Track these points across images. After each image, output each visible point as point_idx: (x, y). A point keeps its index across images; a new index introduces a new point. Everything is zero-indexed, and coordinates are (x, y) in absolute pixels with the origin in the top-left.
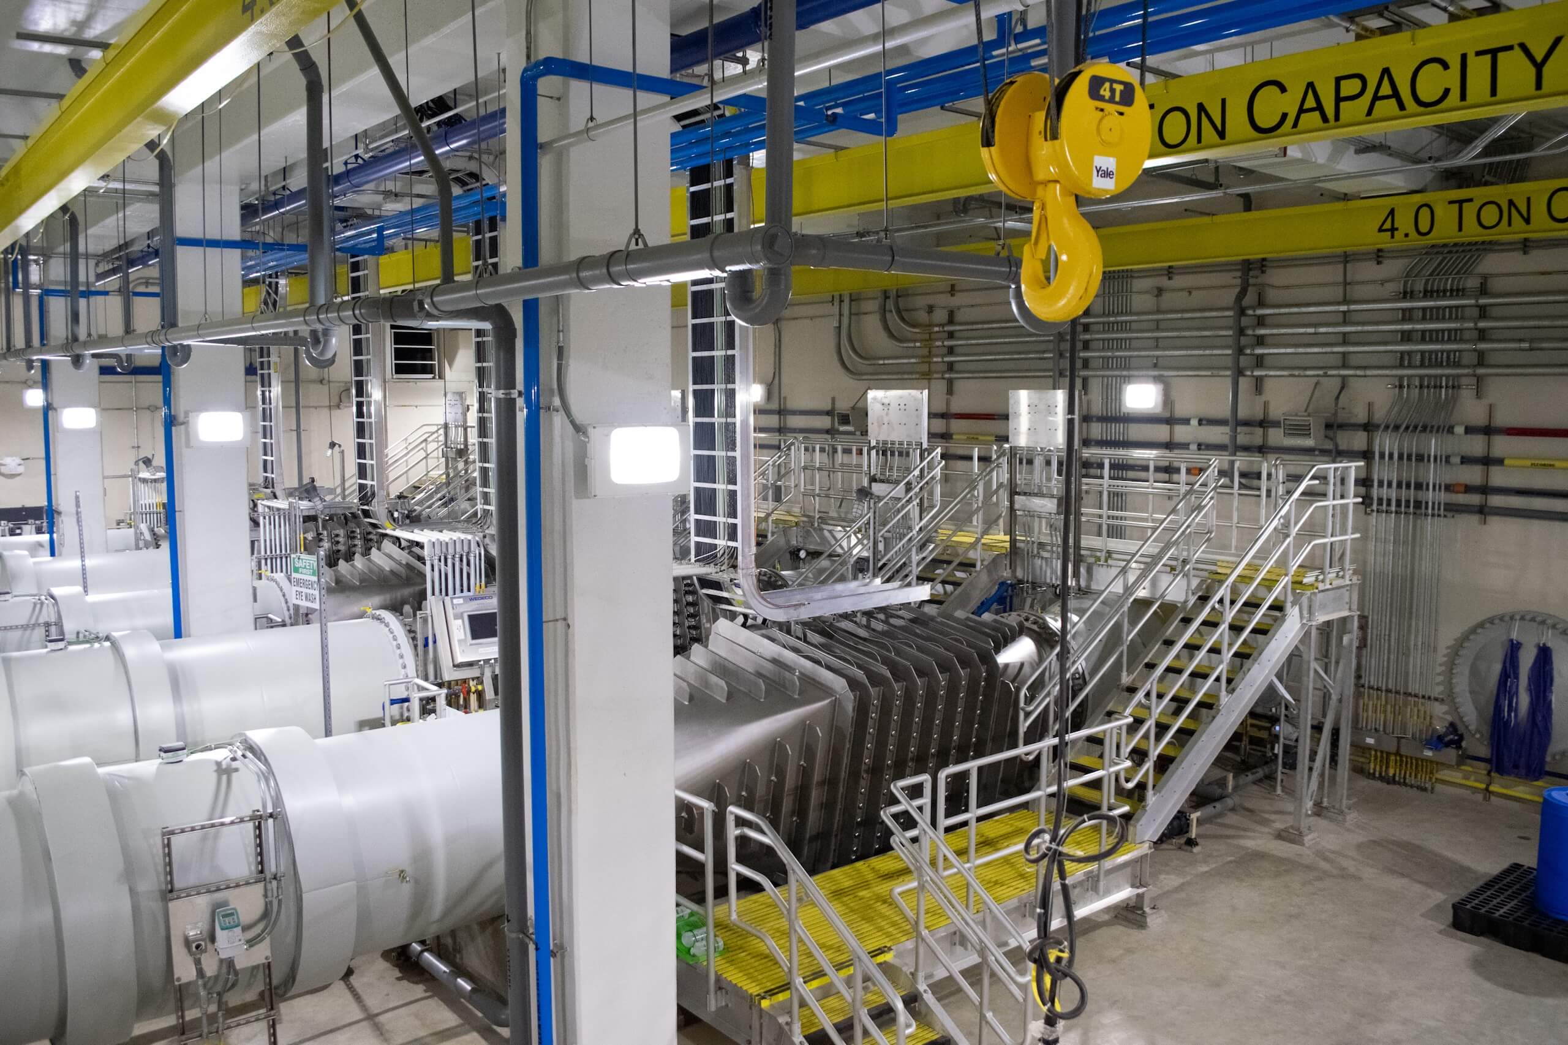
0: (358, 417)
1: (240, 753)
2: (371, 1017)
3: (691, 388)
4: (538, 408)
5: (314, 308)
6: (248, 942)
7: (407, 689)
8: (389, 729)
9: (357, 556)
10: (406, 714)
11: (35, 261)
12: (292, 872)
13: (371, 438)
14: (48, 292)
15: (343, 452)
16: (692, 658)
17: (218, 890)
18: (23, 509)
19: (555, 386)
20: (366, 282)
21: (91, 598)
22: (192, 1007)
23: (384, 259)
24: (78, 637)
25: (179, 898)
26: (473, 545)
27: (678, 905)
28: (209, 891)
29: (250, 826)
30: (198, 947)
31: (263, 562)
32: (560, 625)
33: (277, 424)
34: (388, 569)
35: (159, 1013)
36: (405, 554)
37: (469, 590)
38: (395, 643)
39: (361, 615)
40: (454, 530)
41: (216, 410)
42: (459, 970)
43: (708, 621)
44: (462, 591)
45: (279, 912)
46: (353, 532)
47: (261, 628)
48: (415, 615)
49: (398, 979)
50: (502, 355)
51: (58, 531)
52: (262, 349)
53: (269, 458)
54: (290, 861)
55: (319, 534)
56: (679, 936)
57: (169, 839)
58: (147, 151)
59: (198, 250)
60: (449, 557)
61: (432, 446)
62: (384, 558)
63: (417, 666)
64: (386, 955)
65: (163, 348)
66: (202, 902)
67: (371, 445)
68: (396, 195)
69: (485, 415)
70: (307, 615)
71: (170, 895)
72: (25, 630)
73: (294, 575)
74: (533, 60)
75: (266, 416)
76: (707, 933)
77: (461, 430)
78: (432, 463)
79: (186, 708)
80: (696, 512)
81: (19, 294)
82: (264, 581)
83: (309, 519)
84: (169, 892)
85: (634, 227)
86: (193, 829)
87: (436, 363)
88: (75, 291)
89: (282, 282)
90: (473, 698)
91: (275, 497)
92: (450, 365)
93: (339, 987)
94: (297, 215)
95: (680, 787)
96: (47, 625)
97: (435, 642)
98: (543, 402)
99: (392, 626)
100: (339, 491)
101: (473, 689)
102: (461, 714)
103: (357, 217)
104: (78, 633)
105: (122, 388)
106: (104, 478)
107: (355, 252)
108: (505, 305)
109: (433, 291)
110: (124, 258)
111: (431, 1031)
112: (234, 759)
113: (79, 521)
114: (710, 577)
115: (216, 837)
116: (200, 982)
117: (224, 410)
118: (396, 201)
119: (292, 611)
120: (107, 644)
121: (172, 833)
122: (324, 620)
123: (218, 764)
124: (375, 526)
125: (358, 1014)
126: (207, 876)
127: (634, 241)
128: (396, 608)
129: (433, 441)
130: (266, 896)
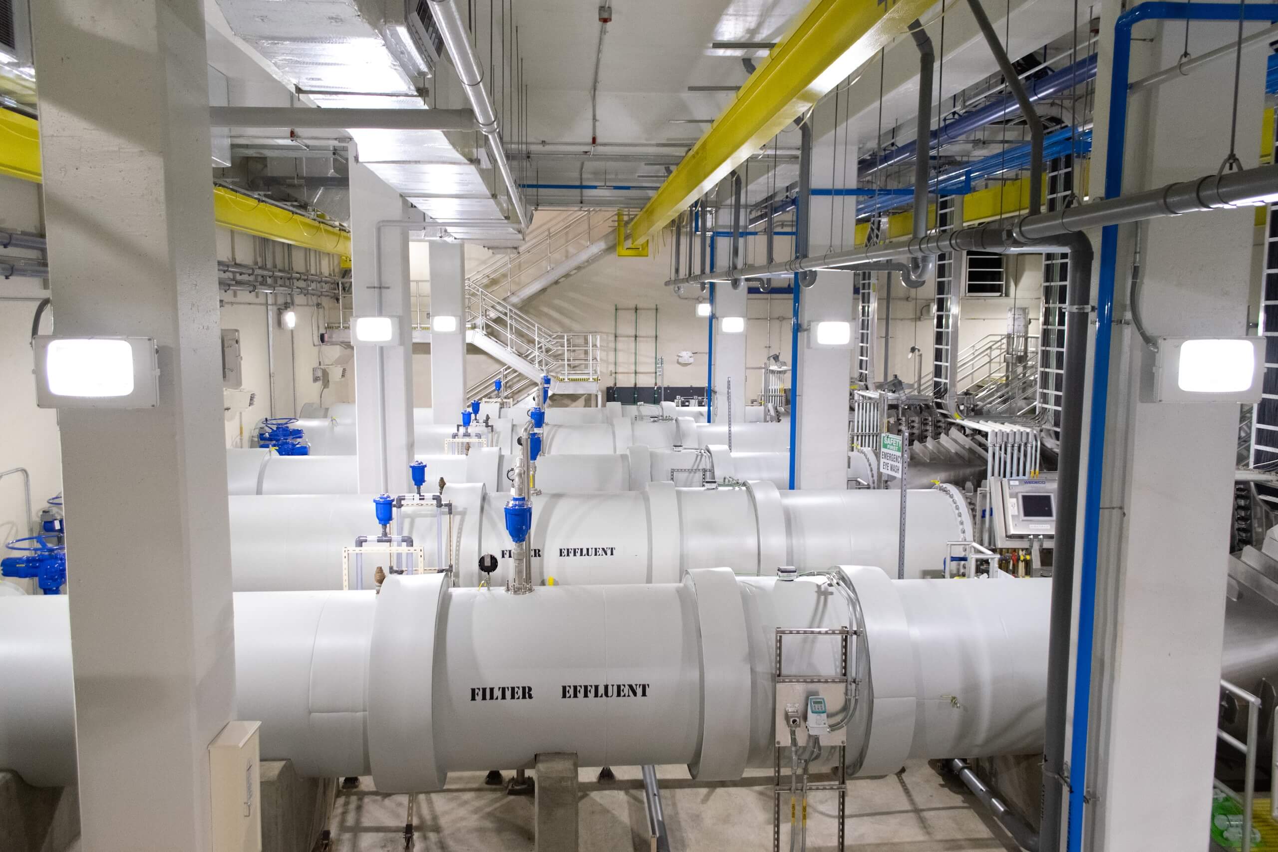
0: (937, 327)
1: (835, 581)
2: (917, 811)
3: (1263, 303)
4: (1110, 321)
5: (917, 240)
6: (830, 726)
7: (965, 550)
8: (948, 580)
9: (929, 439)
10: (962, 571)
11: (709, 211)
12: (867, 680)
13: (947, 345)
14: (717, 234)
15: (921, 355)
16: (1243, 558)
17: (812, 682)
18: (691, 388)
19: (1128, 302)
20: (952, 218)
21: (734, 454)
22: (785, 766)
23: (968, 197)
24: (724, 481)
25: (783, 681)
26: (1031, 437)
27: (1215, 787)
28: (805, 682)
29: (839, 637)
30: (794, 721)
31: (855, 438)
32: (1116, 513)
33: (872, 333)
34: (953, 451)
35: (762, 765)
36: (968, 440)
37: (1024, 475)
38: (957, 512)
39: (931, 486)
40: (1014, 423)
41: (830, 320)
42: (994, 792)
43: (1260, 526)
44: (1018, 475)
45: (855, 709)
46: (926, 419)
47: (851, 488)
48: (975, 491)
49: (942, 786)
50: (1078, 275)
51: (714, 404)
52: (864, 273)
53: (864, 358)
54: (867, 672)
55: (899, 420)
56: (1213, 817)
57: (780, 637)
58: (795, 125)
59: (828, 198)
60: (1009, 445)
61: (995, 353)
62: (952, 442)
63: (974, 532)
64: (933, 763)
65: (796, 274)
66: (799, 689)
67: (947, 350)
68: (984, 143)
69: (1049, 327)
70: (886, 482)
71: (777, 678)
72: (690, 473)
73: (883, 450)
74: (1128, 8)
75: (865, 325)
76: (1244, 821)
77: (1022, 340)
78: (995, 366)
79: (795, 541)
80: (1259, 422)
81: (698, 236)
82: (855, 452)
83: (893, 407)
84: (778, 676)
85: (1229, 152)
86: (798, 632)
87: (1003, 283)
88: (737, 233)
89: (884, 220)
90: (1021, 566)
91: (867, 388)
92: (1016, 285)
93: (893, 779)
94: (899, 166)
95: (1226, 677)
96: (705, 471)
97: (991, 514)
98: (1115, 316)
99: (956, 498)
100: (916, 386)
101: (1022, 558)
102: (1010, 576)
103: (949, 163)
104: (725, 479)
105: (761, 303)
106: (746, 368)
107: (944, 193)
108: (1085, 232)
109: (1023, 222)
110: (769, 208)
111: (965, 837)
112: (830, 585)
113: (729, 398)
114: (1269, 484)
115: (813, 642)
116: (793, 749)
117: (835, 320)
118: (983, 148)
119: (875, 478)
120: (744, 488)
121: (783, 632)
122: (904, 489)
123: (819, 587)
124: (945, 416)
125: (906, 806)
126: (804, 670)
127: (1228, 165)
128: (959, 483)
129: (997, 348)
130: (846, 694)
